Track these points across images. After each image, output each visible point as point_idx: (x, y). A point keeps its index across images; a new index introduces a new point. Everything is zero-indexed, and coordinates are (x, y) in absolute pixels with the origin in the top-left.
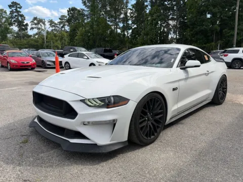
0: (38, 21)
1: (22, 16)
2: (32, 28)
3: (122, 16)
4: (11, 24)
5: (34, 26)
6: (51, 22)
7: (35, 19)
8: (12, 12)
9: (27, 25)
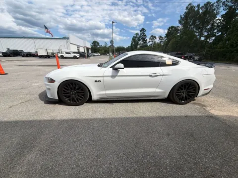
0: (153, 37)
1: (145, 35)
2: (149, 42)
3: (209, 27)
4: (139, 40)
5: (151, 40)
6: (160, 37)
7: (152, 36)
8: (141, 34)
9: (147, 40)
